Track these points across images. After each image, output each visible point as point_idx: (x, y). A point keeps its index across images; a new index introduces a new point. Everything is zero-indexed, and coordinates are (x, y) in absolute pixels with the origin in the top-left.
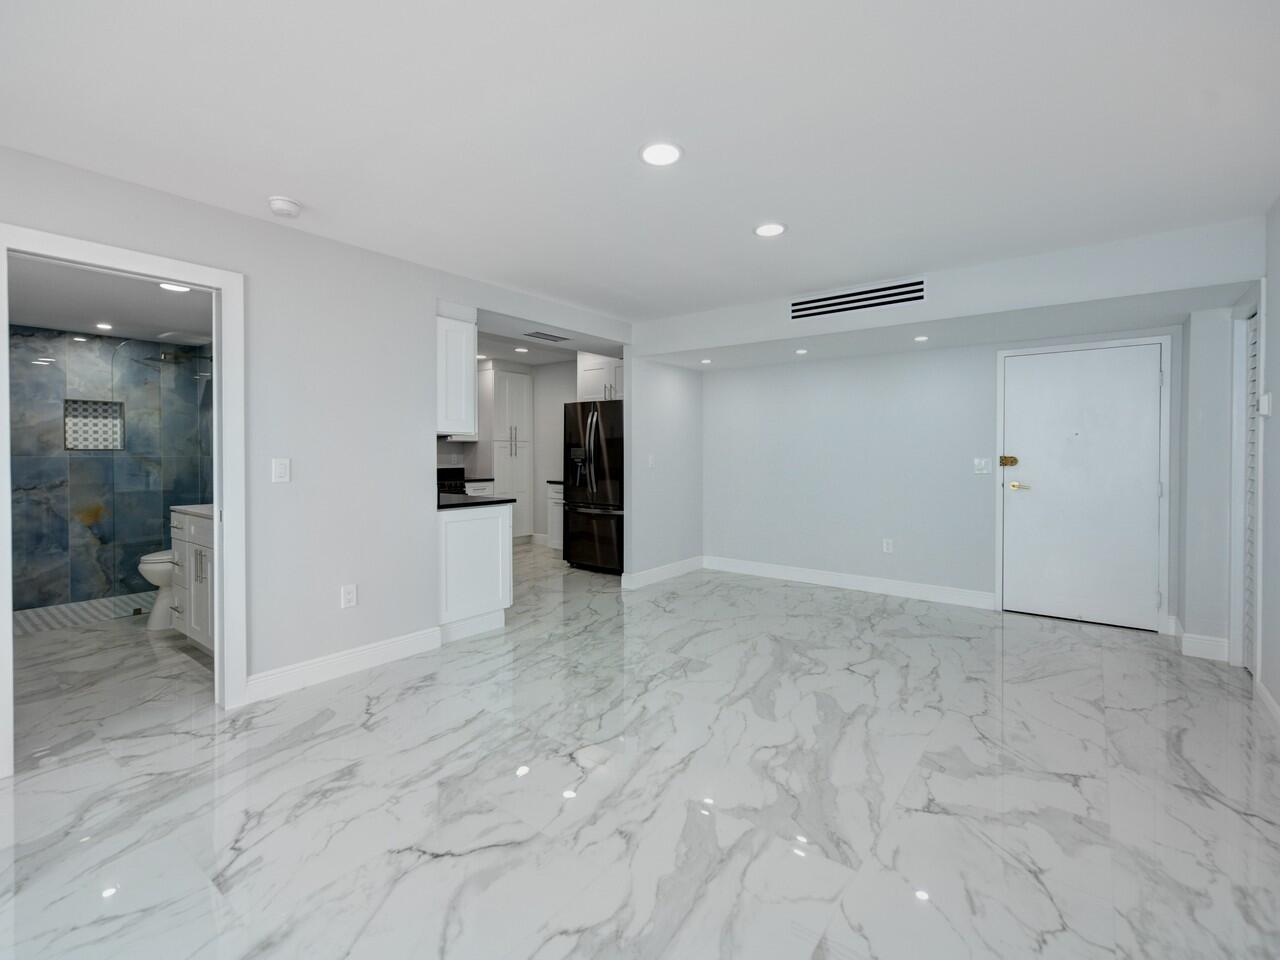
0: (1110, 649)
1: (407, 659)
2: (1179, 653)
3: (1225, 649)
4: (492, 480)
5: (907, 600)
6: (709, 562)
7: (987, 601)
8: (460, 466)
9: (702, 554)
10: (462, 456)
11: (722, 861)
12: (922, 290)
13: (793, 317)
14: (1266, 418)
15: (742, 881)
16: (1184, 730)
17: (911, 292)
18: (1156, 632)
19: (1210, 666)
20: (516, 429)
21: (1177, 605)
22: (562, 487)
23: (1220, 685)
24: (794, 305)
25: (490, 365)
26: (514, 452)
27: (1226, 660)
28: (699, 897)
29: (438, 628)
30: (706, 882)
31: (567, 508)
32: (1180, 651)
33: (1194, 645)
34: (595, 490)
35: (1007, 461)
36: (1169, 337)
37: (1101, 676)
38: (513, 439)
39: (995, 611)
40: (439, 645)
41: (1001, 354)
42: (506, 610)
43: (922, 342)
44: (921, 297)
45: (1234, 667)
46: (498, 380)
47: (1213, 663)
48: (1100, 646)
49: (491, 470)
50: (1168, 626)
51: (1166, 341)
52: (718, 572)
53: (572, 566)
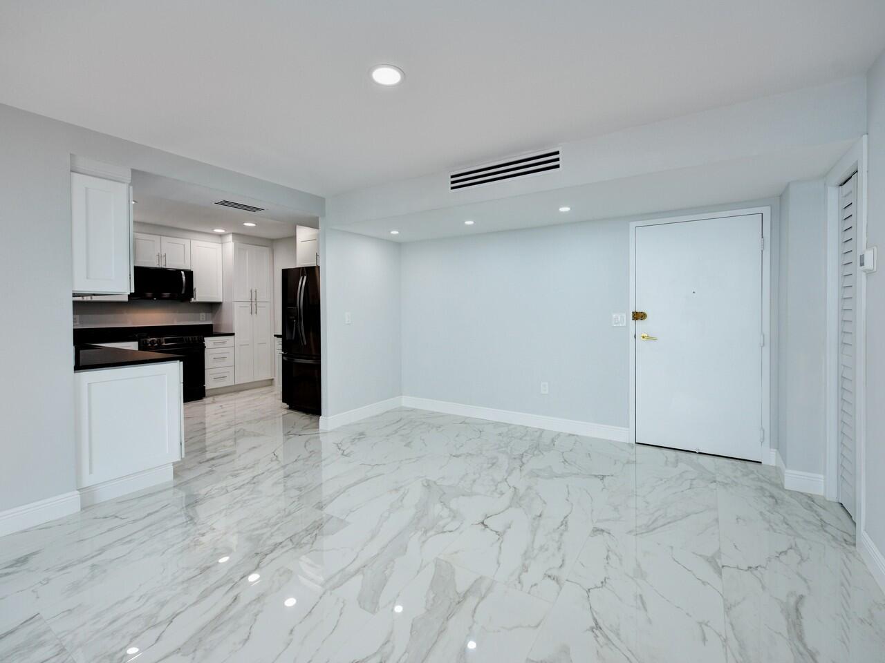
0: (725, 485)
1: (25, 531)
2: (780, 487)
3: (822, 485)
4: (233, 334)
5: (559, 435)
6: (407, 401)
7: (623, 435)
8: (210, 323)
9: (401, 395)
10: (210, 315)
11: (459, 602)
12: (558, 159)
13: (452, 188)
14: (869, 273)
15: (473, 616)
16: (802, 597)
17: (548, 162)
18: (761, 463)
19: (809, 502)
20: (256, 292)
21: (778, 439)
22: (280, 339)
23: (823, 525)
24: (452, 177)
25: (230, 238)
26: (254, 311)
27: (822, 493)
28: (442, 631)
29: (78, 492)
30: (448, 619)
31: (285, 358)
32: (782, 484)
33: (794, 480)
34: (305, 343)
35: (638, 316)
36: (769, 208)
37: (717, 520)
38: (253, 300)
39: (629, 444)
40: (79, 510)
41: (633, 224)
42: (174, 464)
43: (566, 212)
44: (558, 166)
45: (829, 501)
46: (238, 251)
47: (811, 498)
48: (715, 482)
49: (231, 326)
50: (770, 458)
51: (766, 211)
52: (413, 410)
53: (291, 408)
